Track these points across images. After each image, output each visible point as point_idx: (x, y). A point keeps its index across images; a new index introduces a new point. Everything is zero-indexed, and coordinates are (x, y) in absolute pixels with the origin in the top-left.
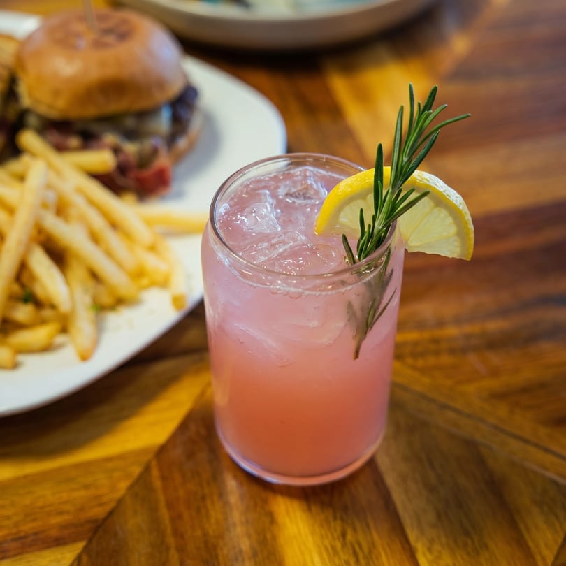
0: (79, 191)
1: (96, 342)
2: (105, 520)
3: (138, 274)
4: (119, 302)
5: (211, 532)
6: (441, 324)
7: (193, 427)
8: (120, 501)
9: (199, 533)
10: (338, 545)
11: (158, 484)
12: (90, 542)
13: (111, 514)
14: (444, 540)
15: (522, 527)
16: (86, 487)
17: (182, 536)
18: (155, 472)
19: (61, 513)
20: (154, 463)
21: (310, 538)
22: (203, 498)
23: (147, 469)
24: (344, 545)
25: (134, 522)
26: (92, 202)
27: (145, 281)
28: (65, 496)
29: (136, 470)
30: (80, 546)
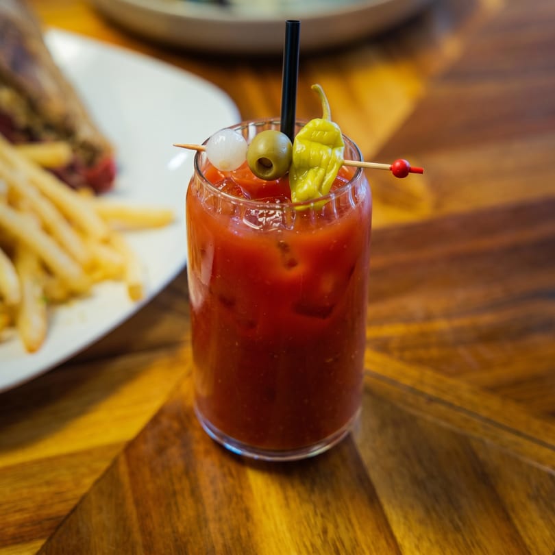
0: (33, 183)
1: (46, 335)
2: (68, 516)
3: (92, 268)
4: (73, 295)
5: (181, 529)
6: (429, 317)
7: (165, 421)
8: (84, 498)
9: (168, 530)
10: (318, 542)
11: (126, 480)
12: (50, 540)
13: (74, 510)
14: (432, 536)
15: (516, 522)
16: (48, 483)
17: (150, 534)
18: (123, 469)
19: (21, 510)
20: (122, 459)
21: (288, 535)
22: (174, 493)
23: (115, 463)
24: (325, 542)
25: (99, 519)
26: (44, 194)
27: (98, 275)
28: (25, 492)
29: (103, 465)
30: (39, 544)
